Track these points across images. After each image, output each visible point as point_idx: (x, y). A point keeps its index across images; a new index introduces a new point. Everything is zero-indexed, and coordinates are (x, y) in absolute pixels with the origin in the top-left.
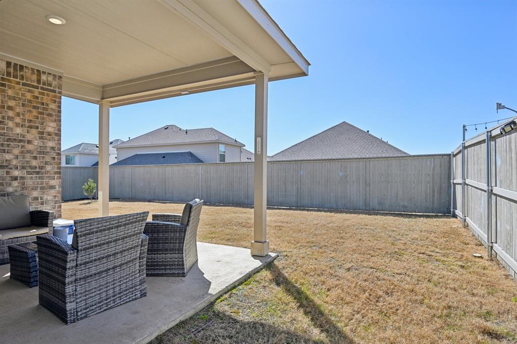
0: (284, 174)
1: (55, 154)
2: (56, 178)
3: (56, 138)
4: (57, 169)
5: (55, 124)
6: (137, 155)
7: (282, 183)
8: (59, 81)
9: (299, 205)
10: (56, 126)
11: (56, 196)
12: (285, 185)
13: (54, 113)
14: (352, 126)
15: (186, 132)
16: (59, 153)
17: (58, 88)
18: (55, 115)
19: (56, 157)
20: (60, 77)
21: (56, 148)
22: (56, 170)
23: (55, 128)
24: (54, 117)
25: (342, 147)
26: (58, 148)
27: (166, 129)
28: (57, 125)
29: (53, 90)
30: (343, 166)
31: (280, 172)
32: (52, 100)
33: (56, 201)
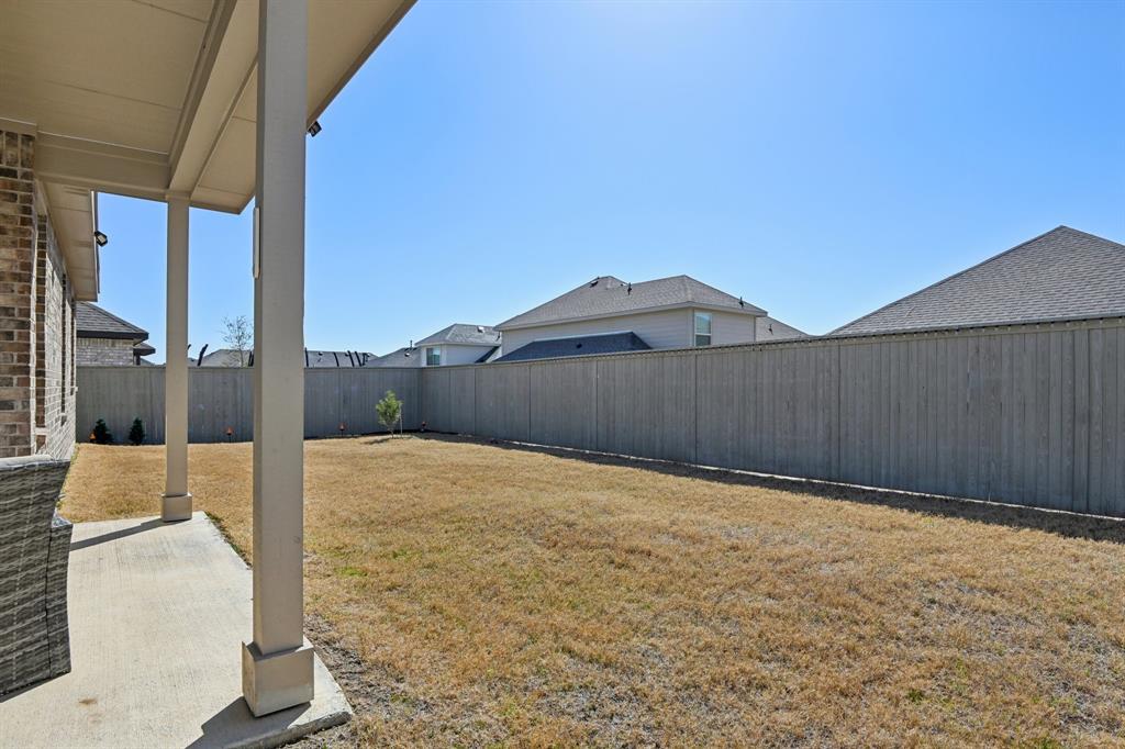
0: (792, 381)
1: (12, 324)
2: (15, 381)
3: (17, 286)
4: (19, 361)
5: (14, 251)
6: (534, 343)
7: (785, 405)
8: (25, 148)
9: (834, 473)
10: (14, 257)
11: (15, 426)
12: (794, 413)
13: (9, 226)
14: (1085, 236)
15: (630, 290)
16: (23, 322)
17: (23, 165)
18: (14, 231)
19: (16, 331)
20: (28, 138)
21: (16, 311)
22: (15, 363)
23: (12, 260)
24: (11, 233)
25: (1045, 301)
26: (20, 310)
27: (593, 285)
28: (20, 254)
29: (8, 170)
30: (982, 350)
31: (778, 373)
32: (5, 194)
33: (17, 438)
